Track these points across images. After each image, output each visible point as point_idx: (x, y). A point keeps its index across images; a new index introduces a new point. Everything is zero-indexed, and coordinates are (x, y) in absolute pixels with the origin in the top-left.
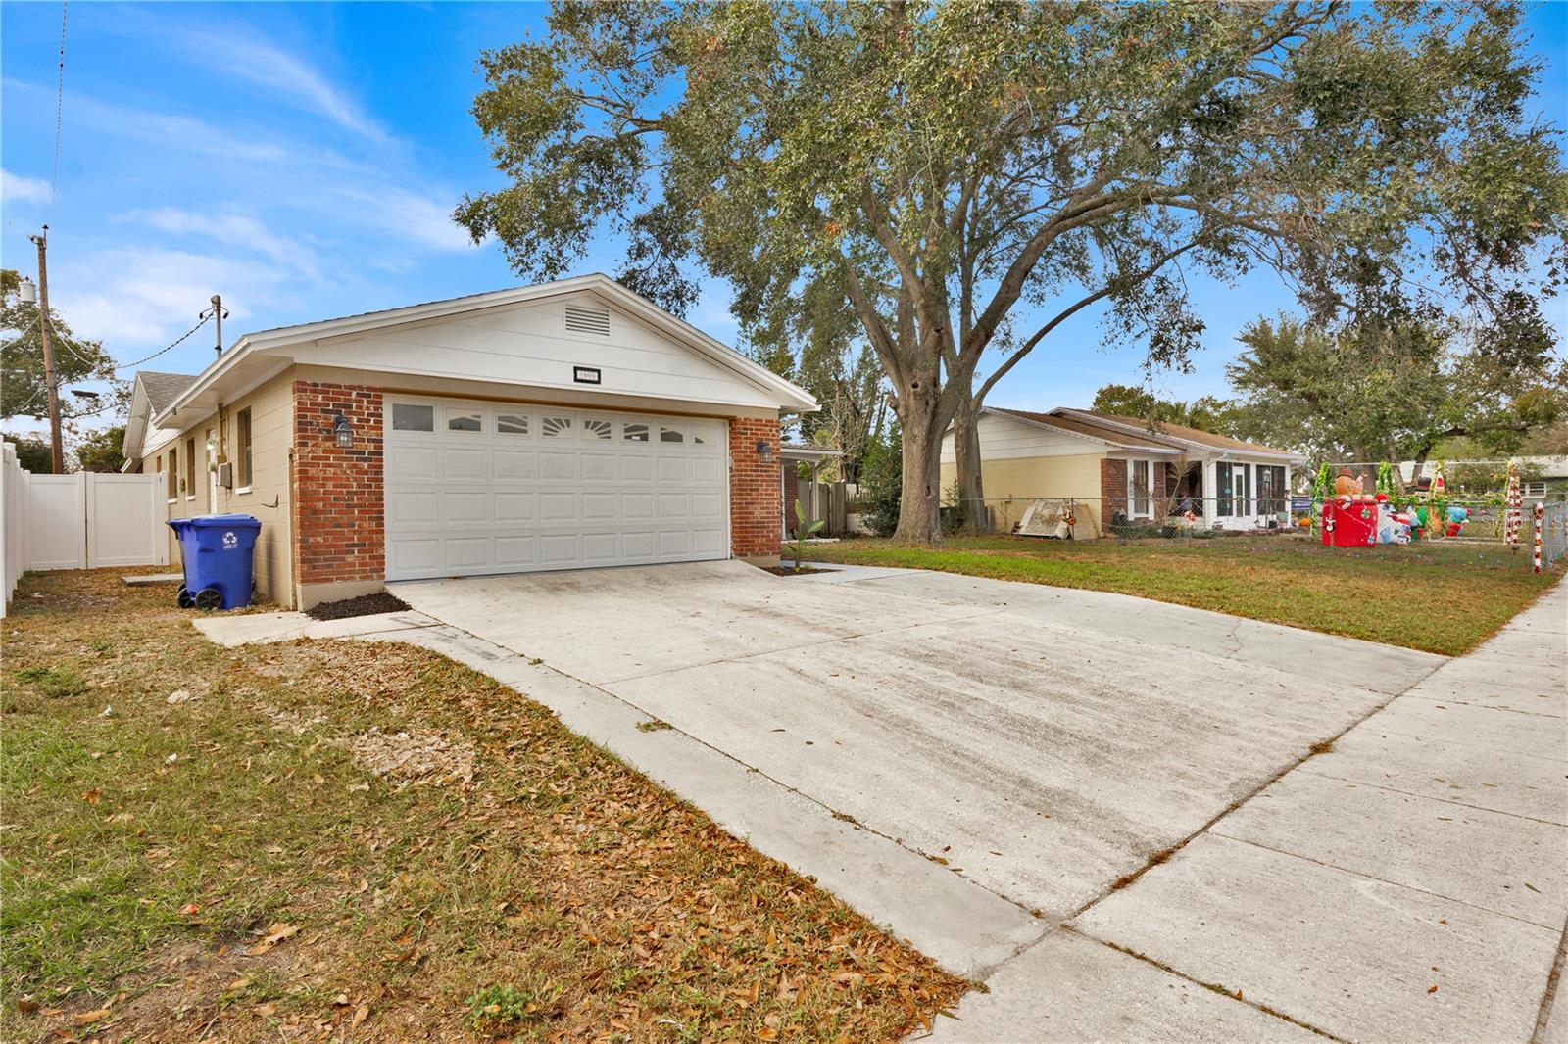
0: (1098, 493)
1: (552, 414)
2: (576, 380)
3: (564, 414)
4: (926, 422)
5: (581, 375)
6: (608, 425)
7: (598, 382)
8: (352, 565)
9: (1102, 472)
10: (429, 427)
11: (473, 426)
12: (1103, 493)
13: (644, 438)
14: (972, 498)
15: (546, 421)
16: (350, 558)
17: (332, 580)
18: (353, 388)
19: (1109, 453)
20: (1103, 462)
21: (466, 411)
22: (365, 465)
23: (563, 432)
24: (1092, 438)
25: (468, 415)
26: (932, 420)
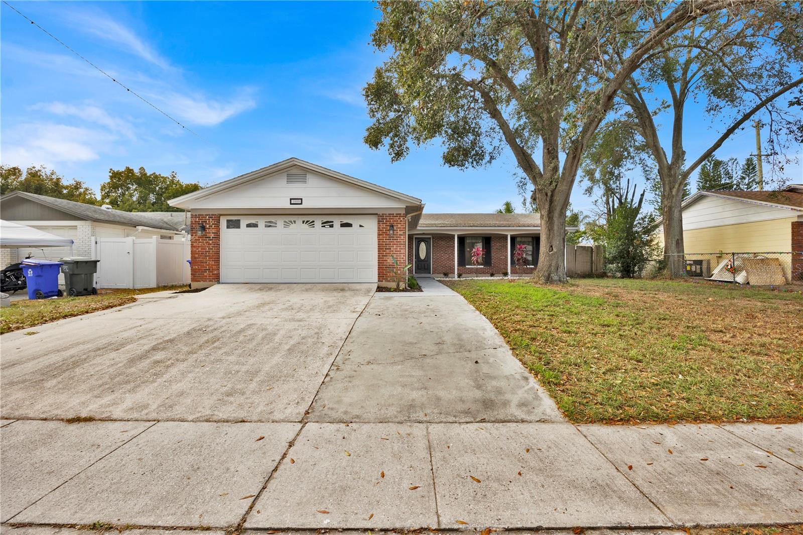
0: (789, 249)
1: (288, 219)
2: (291, 204)
3: (292, 218)
4: (547, 207)
5: (293, 202)
6: (314, 222)
7: (301, 204)
8: (206, 276)
9: (793, 232)
10: (239, 227)
11: (255, 225)
12: (793, 249)
13: (332, 226)
14: (674, 254)
15: (285, 222)
16: (205, 274)
17: (200, 281)
18: (207, 215)
19: (799, 216)
20: (793, 224)
21: (252, 220)
22: (211, 242)
23: (293, 226)
24: (780, 206)
25: (253, 222)
26: (550, 204)
